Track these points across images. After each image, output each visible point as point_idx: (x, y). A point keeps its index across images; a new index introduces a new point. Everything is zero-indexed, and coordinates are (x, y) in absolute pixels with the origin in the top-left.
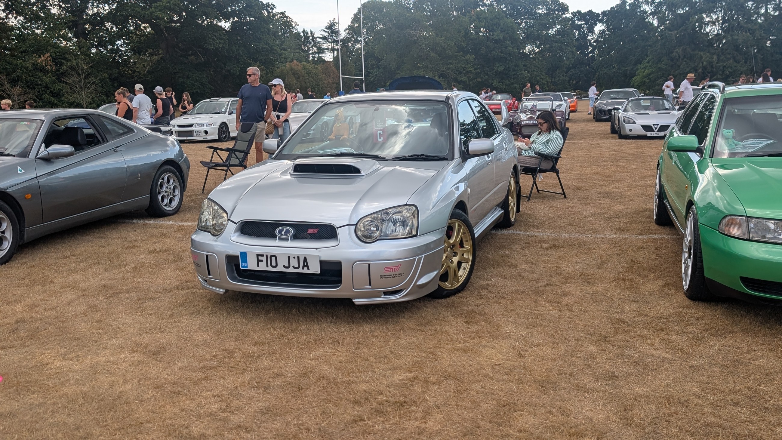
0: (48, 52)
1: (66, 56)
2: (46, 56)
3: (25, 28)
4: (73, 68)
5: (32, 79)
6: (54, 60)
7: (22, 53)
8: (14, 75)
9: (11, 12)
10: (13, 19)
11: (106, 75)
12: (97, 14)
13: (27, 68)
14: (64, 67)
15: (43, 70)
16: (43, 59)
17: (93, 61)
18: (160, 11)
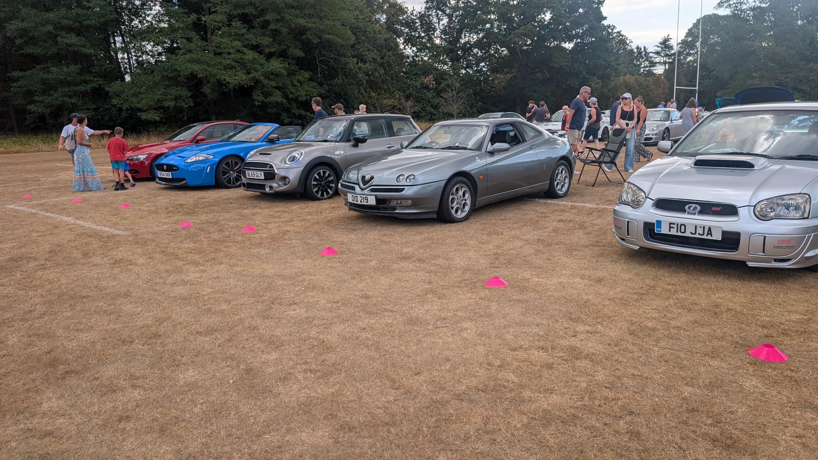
0: (432, 74)
1: (444, 76)
2: (430, 77)
3: (417, 56)
4: (448, 86)
5: (420, 95)
6: (435, 80)
7: (414, 75)
8: (408, 92)
9: (407, 45)
10: (409, 50)
11: (471, 91)
12: (468, 42)
13: (416, 87)
14: (442, 85)
15: (427, 88)
16: (429, 80)
17: (463, 80)
18: (517, 37)
